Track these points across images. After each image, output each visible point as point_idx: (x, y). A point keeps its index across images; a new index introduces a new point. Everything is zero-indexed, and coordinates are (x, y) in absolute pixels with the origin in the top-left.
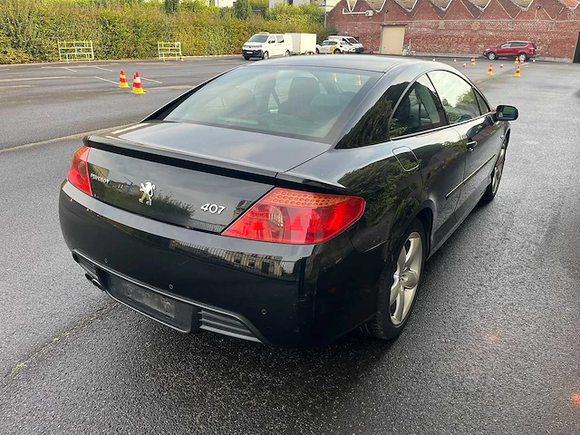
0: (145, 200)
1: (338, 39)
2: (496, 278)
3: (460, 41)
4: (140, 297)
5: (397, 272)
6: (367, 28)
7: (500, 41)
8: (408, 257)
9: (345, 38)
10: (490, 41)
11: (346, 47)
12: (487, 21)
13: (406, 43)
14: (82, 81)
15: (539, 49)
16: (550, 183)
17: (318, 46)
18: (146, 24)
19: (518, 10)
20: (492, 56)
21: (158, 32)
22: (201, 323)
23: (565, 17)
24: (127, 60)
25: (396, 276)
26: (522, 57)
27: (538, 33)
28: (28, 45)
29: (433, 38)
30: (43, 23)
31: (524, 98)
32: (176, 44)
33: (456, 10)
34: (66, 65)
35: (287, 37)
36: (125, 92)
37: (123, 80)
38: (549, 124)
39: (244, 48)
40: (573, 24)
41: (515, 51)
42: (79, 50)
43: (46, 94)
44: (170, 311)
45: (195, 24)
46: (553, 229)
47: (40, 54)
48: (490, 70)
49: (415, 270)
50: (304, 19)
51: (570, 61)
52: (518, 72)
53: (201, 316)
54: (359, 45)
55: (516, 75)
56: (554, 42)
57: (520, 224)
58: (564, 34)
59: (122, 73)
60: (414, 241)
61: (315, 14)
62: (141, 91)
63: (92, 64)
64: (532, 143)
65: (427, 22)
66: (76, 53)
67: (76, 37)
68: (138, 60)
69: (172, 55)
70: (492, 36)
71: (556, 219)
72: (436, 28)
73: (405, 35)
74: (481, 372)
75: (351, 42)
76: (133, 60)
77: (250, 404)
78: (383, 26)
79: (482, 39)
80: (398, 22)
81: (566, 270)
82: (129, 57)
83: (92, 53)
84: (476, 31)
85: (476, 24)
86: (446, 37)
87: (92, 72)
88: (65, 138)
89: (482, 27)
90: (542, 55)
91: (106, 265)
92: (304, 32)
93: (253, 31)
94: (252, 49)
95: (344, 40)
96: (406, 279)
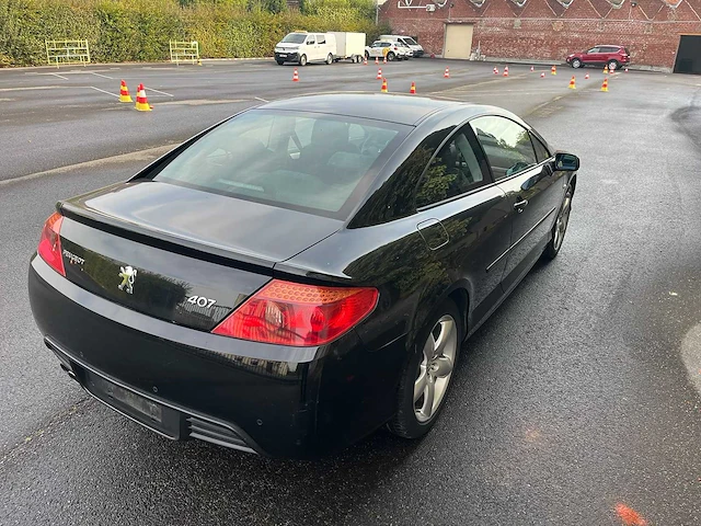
0: (125, 287)
1: (391, 39)
2: (547, 359)
3: (539, 43)
4: (123, 396)
5: (425, 362)
6: (430, 26)
7: (587, 45)
8: (437, 344)
9: (401, 38)
10: (575, 44)
11: (402, 51)
12: (572, 20)
13: (474, 45)
14: (74, 93)
15: (633, 55)
16: (624, 236)
17: (368, 48)
18: (154, 19)
19: (609, 7)
20: (577, 64)
21: (170, 28)
22: (191, 431)
23: (664, 18)
24: (132, 63)
25: (423, 367)
26: (613, 66)
27: (632, 36)
28: (8, 45)
29: (508, 40)
30: (27, 17)
31: (607, 121)
32: (192, 43)
33: (534, 6)
34: (55, 70)
35: (330, 36)
36: (127, 108)
37: (124, 93)
38: (633, 157)
39: (276, 50)
40: (674, 26)
41: (605, 57)
42: (71, 51)
43: (30, 110)
44: (157, 414)
45: (216, 19)
46: (620, 296)
47: (23, 56)
48: (572, 83)
49: (449, 356)
50: (351, 13)
51: (669, 70)
52: (605, 86)
53: (190, 423)
54: (418, 48)
55: (603, 89)
56: (652, 47)
57: (582, 289)
58: (664, 38)
59: (123, 84)
60: (445, 325)
61: (364, 8)
62: (146, 107)
63: (88, 68)
64: (610, 182)
65: (499, 20)
66: (68, 55)
67: (69, 36)
68: (144, 63)
69: (187, 57)
70: (577, 40)
71: (624, 283)
72: (511, 27)
73: (474, 36)
74: (516, 477)
75: (408, 43)
76: (138, 63)
77: (249, 520)
78: (448, 24)
79: (565, 43)
80: (465, 20)
81: (628, 349)
82: (133, 60)
83: (88, 55)
84: (558, 33)
85: (558, 24)
86: (522, 39)
87: (87, 79)
88: (49, 172)
89: (566, 28)
90: (637, 63)
91: (82, 359)
92: (351, 31)
93: (287, 28)
94: (286, 52)
95: (399, 40)
96: (437, 368)
